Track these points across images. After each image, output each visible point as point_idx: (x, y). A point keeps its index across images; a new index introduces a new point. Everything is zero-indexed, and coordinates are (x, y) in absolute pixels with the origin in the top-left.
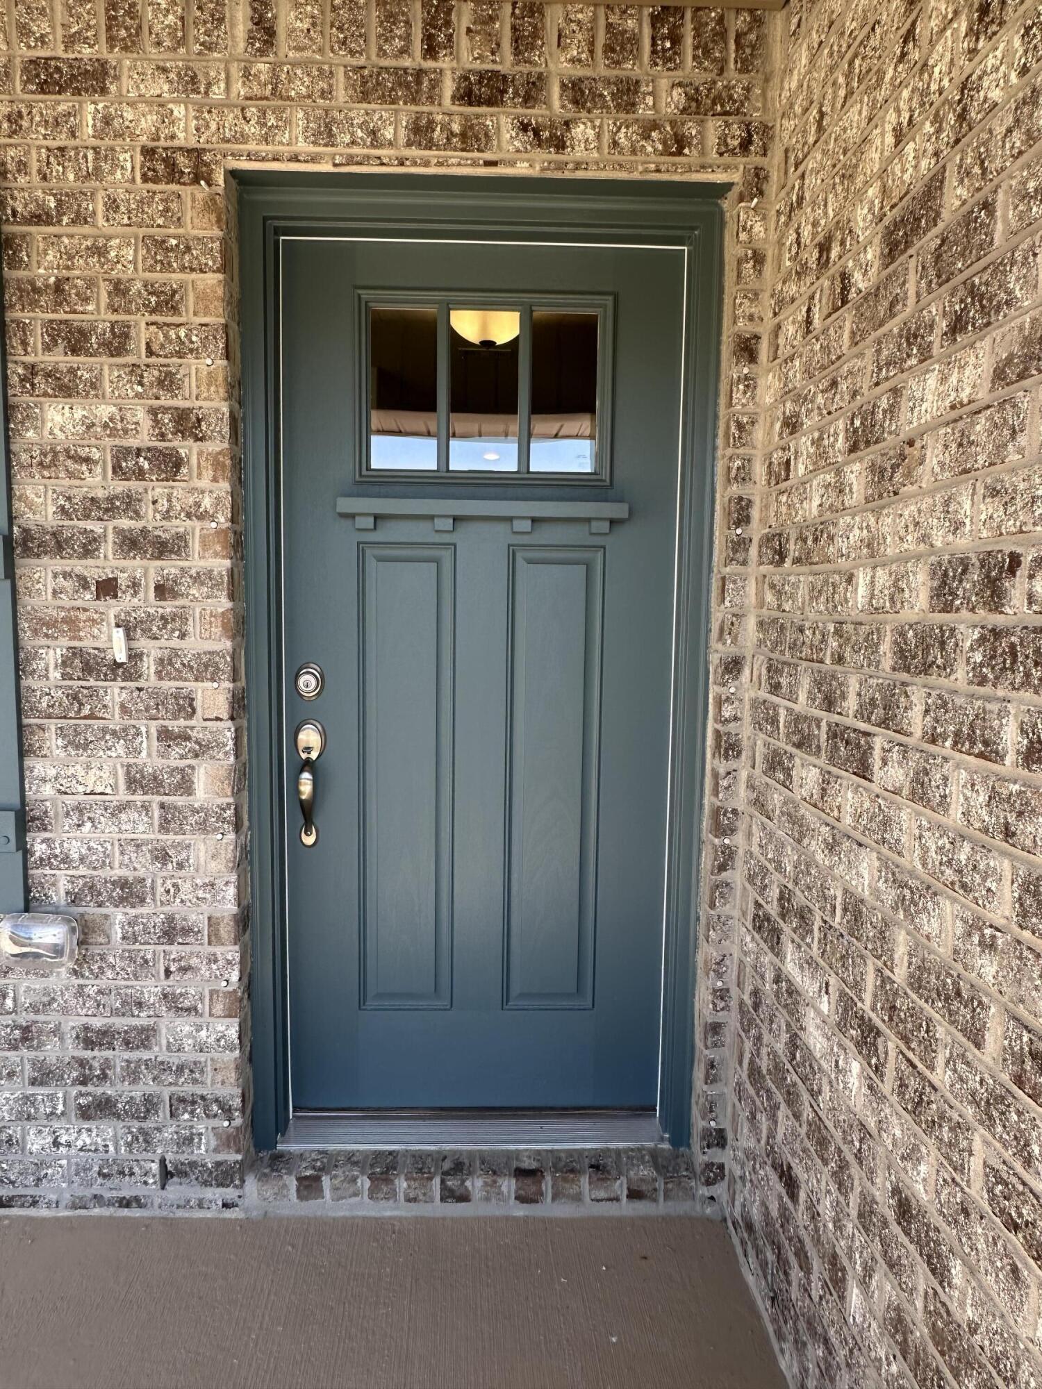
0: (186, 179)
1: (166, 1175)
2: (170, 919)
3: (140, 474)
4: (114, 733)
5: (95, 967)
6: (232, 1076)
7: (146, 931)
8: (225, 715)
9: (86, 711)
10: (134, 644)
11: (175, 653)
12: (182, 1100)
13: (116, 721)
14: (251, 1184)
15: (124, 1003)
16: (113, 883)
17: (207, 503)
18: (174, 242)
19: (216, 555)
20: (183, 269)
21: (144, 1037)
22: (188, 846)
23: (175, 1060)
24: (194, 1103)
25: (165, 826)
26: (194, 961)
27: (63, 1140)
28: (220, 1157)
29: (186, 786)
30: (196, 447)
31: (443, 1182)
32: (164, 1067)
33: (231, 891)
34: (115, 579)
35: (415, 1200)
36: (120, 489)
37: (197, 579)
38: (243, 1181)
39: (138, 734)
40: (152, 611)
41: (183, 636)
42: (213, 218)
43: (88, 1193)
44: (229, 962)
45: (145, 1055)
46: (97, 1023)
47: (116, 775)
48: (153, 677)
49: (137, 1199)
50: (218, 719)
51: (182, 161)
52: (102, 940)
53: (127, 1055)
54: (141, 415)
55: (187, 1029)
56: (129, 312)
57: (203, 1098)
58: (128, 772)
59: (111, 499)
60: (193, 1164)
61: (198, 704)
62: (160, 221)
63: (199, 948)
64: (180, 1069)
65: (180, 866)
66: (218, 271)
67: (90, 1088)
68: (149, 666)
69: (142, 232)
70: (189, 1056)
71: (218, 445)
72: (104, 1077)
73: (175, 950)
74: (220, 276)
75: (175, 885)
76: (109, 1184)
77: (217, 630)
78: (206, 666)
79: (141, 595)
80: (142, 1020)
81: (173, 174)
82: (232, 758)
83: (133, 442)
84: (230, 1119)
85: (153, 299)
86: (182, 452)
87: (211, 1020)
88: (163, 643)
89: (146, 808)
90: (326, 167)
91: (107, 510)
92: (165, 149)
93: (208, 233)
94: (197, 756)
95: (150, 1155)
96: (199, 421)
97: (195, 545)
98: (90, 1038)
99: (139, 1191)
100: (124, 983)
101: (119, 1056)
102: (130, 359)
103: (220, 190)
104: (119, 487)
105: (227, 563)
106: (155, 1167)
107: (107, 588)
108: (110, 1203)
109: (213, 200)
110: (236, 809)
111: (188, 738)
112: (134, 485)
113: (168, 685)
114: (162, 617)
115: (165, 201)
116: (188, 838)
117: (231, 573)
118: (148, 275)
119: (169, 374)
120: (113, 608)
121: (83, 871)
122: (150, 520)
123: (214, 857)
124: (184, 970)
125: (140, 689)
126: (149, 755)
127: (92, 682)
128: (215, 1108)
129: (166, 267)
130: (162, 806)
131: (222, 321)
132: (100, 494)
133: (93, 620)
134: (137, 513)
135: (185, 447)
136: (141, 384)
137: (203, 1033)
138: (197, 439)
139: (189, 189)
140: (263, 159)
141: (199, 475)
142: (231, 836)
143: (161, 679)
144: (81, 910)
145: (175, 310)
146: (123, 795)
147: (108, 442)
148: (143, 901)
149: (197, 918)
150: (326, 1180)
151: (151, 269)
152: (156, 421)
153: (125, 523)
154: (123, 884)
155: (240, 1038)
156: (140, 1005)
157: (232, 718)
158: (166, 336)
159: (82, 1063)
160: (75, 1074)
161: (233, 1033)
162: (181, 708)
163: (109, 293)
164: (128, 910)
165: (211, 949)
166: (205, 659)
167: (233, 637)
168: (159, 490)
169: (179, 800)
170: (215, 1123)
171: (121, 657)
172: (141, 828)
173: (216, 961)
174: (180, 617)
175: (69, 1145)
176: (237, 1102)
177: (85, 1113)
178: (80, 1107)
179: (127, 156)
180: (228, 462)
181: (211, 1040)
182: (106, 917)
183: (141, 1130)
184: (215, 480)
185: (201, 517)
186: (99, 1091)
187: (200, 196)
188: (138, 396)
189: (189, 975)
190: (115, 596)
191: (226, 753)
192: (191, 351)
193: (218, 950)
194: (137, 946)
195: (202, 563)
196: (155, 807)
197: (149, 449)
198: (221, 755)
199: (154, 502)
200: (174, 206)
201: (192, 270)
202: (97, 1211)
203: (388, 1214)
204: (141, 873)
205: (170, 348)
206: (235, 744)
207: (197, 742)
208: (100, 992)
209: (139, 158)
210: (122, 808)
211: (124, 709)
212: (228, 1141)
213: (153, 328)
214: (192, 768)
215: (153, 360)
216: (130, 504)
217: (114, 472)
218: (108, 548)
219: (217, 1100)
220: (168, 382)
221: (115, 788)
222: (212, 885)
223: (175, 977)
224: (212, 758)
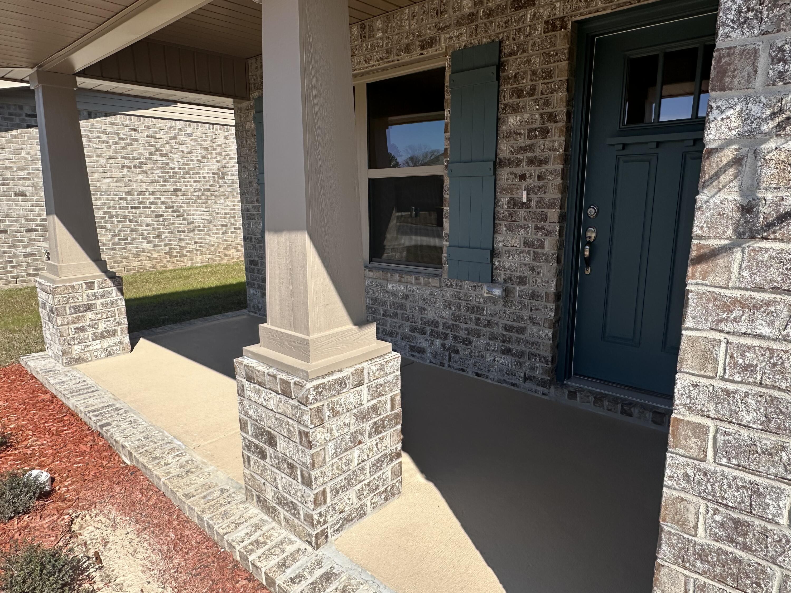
0: (558, 29)
1: (525, 379)
2: (533, 291)
3: (536, 137)
4: (521, 227)
5: (510, 304)
6: (549, 350)
7: (526, 294)
8: (557, 221)
9: (513, 219)
10: (530, 196)
11: (542, 199)
12: (532, 354)
13: (522, 223)
14: (552, 389)
15: (517, 318)
16: (517, 277)
17: (556, 145)
18: (552, 53)
19: (558, 163)
20: (555, 62)
21: (522, 330)
22: (541, 267)
23: (531, 340)
24: (536, 356)
25: (534, 260)
26: (540, 307)
27: (497, 359)
28: (543, 377)
29: (542, 246)
30: (554, 125)
31: (622, 406)
32: (528, 342)
33: (554, 284)
34: (525, 174)
35: (610, 410)
36: (529, 143)
37: (551, 173)
38: (550, 387)
39: (529, 227)
40: (535, 184)
41: (545, 193)
42: (566, 41)
43: (502, 378)
44: (551, 309)
45: (523, 337)
46: (509, 323)
47: (520, 241)
48: (534, 207)
49: (516, 384)
50: (554, 222)
51: (558, 23)
52: (512, 296)
53: (517, 335)
54: (537, 116)
55: (536, 330)
56: (536, 80)
57: (539, 355)
58: (524, 240)
59: (526, 147)
60: (534, 377)
61: (548, 217)
62: (548, 46)
63: (542, 303)
64: (533, 343)
65: (538, 273)
66: (566, 60)
67: (505, 344)
68: (533, 204)
69: (542, 51)
70: (536, 339)
71: (562, 124)
72: (509, 341)
73: (534, 302)
74: (567, 62)
75: (536, 280)
76: (508, 377)
77: (556, 191)
78: (552, 204)
79: (533, 179)
80: (522, 325)
81: (554, 28)
82: (558, 237)
83: (534, 126)
84: (547, 364)
85: (544, 75)
86: (550, 128)
87: (544, 328)
88: (538, 195)
89: (529, 252)
90: (609, 11)
91: (524, 150)
92: (552, 20)
93: (563, 47)
94: (546, 235)
95: (521, 370)
96: (556, 116)
97: (551, 160)
98: (507, 328)
99: (517, 382)
100: (517, 311)
101: (515, 335)
102: (535, 97)
103: (569, 30)
104: (529, 142)
105: (562, 166)
106: (522, 375)
107: (523, 177)
108: (508, 383)
109: (567, 34)
110: (558, 255)
111: (544, 229)
112: (533, 141)
113: (539, 210)
114: (539, 187)
115: (551, 38)
116: (541, 264)
117: (563, 170)
118: (544, 66)
119: (547, 100)
120: (524, 184)
121: (508, 272)
122: (538, 152)
123: (549, 271)
124: (536, 309)
125: (530, 212)
126: (531, 234)
127: (516, 209)
128: (543, 359)
129: (549, 62)
130: (534, 252)
131: (567, 78)
132: (523, 145)
133: (518, 188)
134: (533, 150)
135: (551, 126)
136: (538, 105)
137: (541, 332)
138: (555, 122)
139: (559, 32)
140: (586, 14)
141: (555, 135)
142: (555, 265)
143: (537, 208)
144: (506, 285)
145: (551, 77)
146: (522, 248)
147: (527, 127)
148: (525, 284)
149: (542, 292)
150: (578, 395)
151: (544, 64)
152: (542, 118)
153: (530, 154)
154: (520, 277)
155: (553, 336)
156: (522, 319)
157: (559, 222)
158: (548, 87)
159: (504, 335)
160: (501, 339)
161: (550, 334)
162: (542, 218)
163: (531, 75)
164: (521, 287)
165: (546, 304)
166: (551, 201)
167: (562, 193)
168: (541, 142)
169: (539, 251)
170: (542, 364)
171: (525, 200)
172: (527, 259)
173: (547, 308)
174: (545, 186)
175: (498, 361)
176: (550, 359)
177: (503, 352)
178: (502, 350)
179: (540, 26)
180: (565, 130)
181: (543, 335)
182: (514, 288)
183: (519, 361)
184: (560, 136)
185: (554, 150)
186: (508, 346)
187: (562, 34)
188: (537, 109)
189: (538, 312)
190: (525, 180)
191: (556, 235)
192: (555, 91)
193: (548, 304)
194: (523, 299)
195: (553, 167)
196: (532, 252)
197: (539, 128)
198: (554, 235)
199: (539, 146)
200: (553, 40)
201: (558, 61)
202: (504, 385)
203: (601, 413)
204: (526, 274)
205: (548, 91)
206: (560, 232)
207: (547, 230)
208: (510, 313)
209: (543, 25)
210: (522, 252)
211: (525, 218)
212: (546, 372)
213: (543, 85)
214: (544, 239)
215: (543, 96)
216: (531, 148)
217: (528, 137)
218: (524, 164)
219: (543, 357)
220: (547, 103)
221: (520, 245)
222: (548, 281)
223: (534, 311)
224: (551, 236)
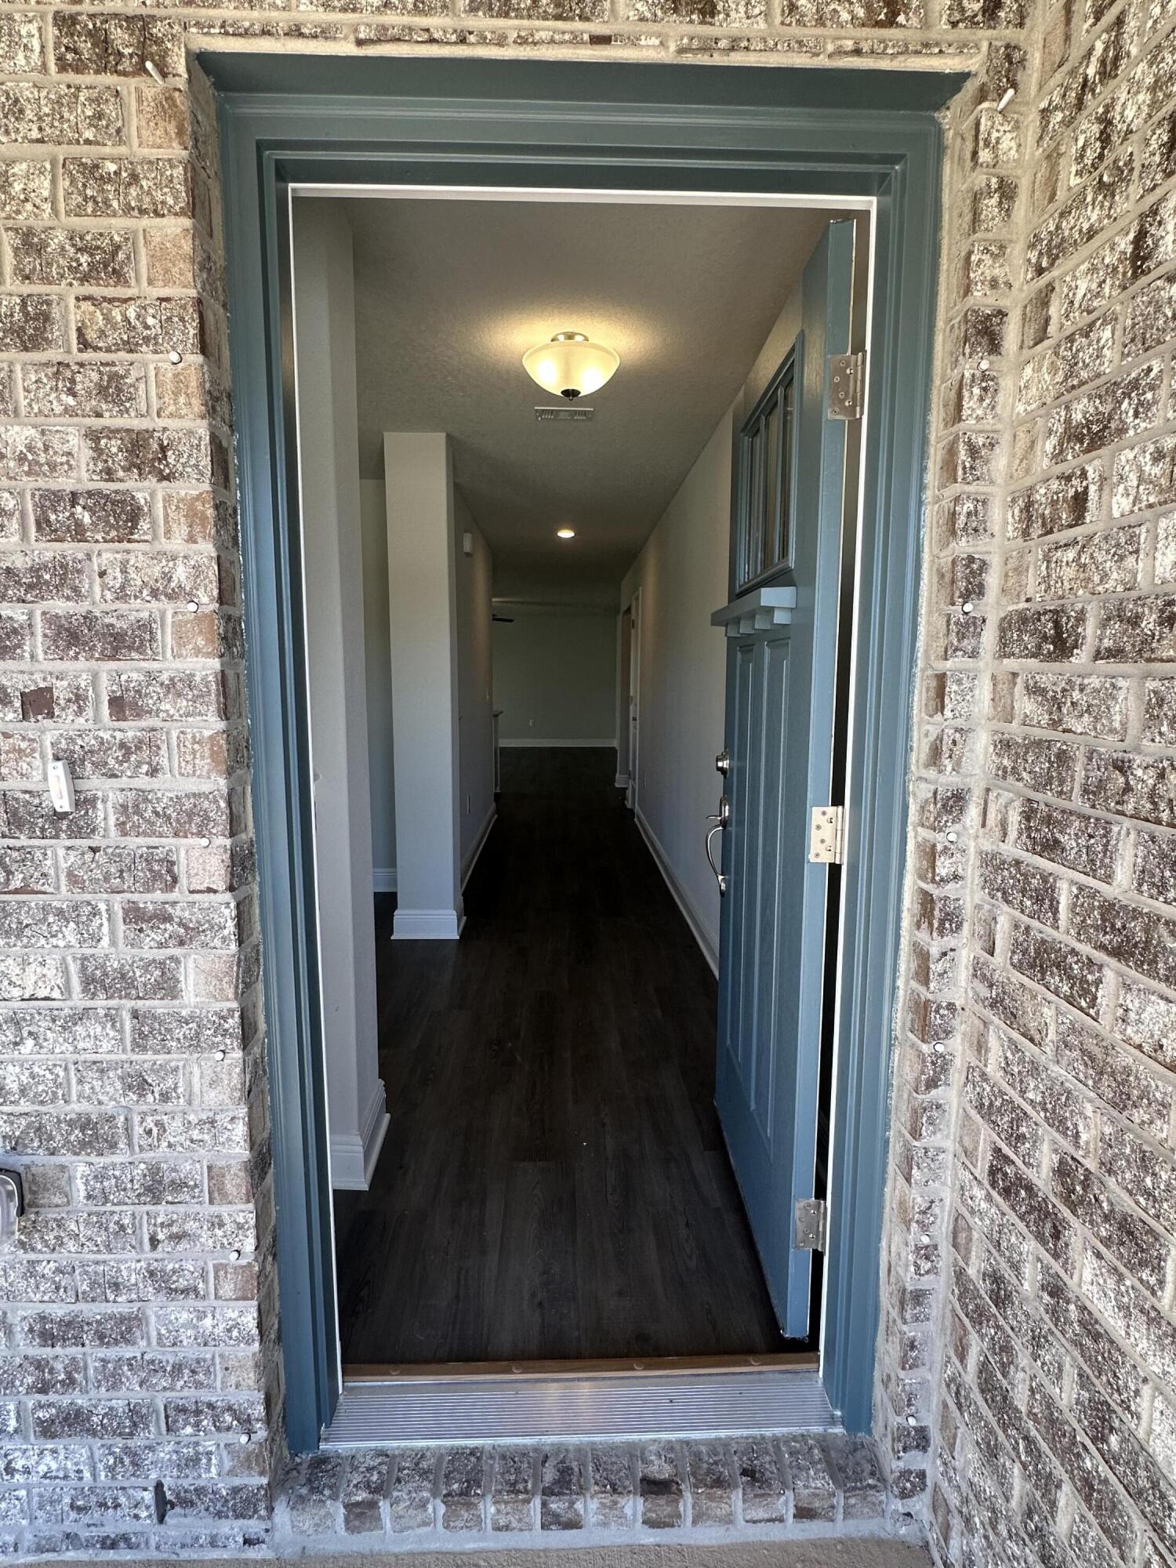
0: (126, 65)
1: (163, 1506)
2: (154, 1170)
3: (79, 533)
4: (60, 913)
5: (50, 1237)
6: (250, 1377)
7: (120, 1187)
8: (221, 886)
9: (17, 882)
10: (83, 785)
11: (143, 796)
12: (182, 1410)
13: (64, 896)
14: (282, 1514)
15: (93, 1284)
16: (71, 1123)
17: (181, 574)
18: (112, 167)
19: (198, 652)
20: (128, 210)
21: (126, 1328)
22: (176, 1069)
23: (169, 1358)
24: (198, 1412)
25: (139, 1045)
26: (191, 1226)
27: (19, 1465)
28: (237, 1482)
29: (168, 987)
30: (162, 489)
31: (544, 1504)
32: (155, 1367)
33: (240, 1130)
34: (49, 690)
35: (507, 1528)
36: (49, 555)
37: (170, 687)
38: (271, 1509)
39: (95, 913)
40: (106, 736)
41: (154, 772)
42: (172, 129)
43: (57, 1531)
44: (240, 1226)
45: (127, 1352)
46: (58, 1311)
47: (66, 972)
48: (113, 831)
49: (125, 1538)
50: (210, 890)
51: (119, 36)
52: (56, 1200)
53: (102, 1352)
54: (76, 442)
55: (185, 1316)
56: (47, 280)
57: (211, 1406)
58: (84, 968)
59: (35, 570)
60: (200, 1491)
61: (181, 870)
62: (89, 134)
63: (198, 1208)
64: (178, 1369)
65: (165, 1097)
66: (182, 213)
67: (52, 1397)
68: (106, 816)
69: (62, 152)
70: (189, 1351)
71: (195, 486)
72: (70, 1382)
73: (162, 1212)
74: (187, 222)
75: (159, 1124)
76: (86, 1519)
77: (204, 763)
78: (190, 815)
79: (89, 712)
80: (121, 1306)
81: (106, 57)
82: (233, 947)
83: (65, 483)
84: (249, 1433)
85: (84, 259)
86: (141, 497)
87: (216, 1303)
88: (124, 782)
89: (111, 1017)
90: (346, 48)
91: (30, 587)
92: (92, 16)
93: (162, 153)
94: (182, 943)
95: (141, 1482)
96: (163, 449)
97: (167, 638)
98: (47, 1333)
99: (127, 1526)
100: (92, 1257)
101: (93, 1354)
102: (53, 354)
103: (181, 82)
104: (48, 551)
105: (215, 664)
106: (149, 1497)
107: (37, 703)
108: (89, 1544)
109: (169, 98)
110: (242, 1017)
111: (168, 919)
112: (71, 549)
113: (137, 843)
114: (122, 745)
115: (96, 101)
116: (176, 1059)
117: (223, 679)
118: (77, 223)
119: (114, 377)
120: (48, 732)
121: (25, 1106)
122: (97, 601)
123: (212, 1084)
124: (177, 1238)
125: (94, 850)
126: (113, 943)
127: (23, 841)
128: (228, 1418)
129: (102, 208)
130: (135, 1015)
131: (193, 293)
132: (19, 562)
133: (20, 751)
134: (76, 590)
135: (142, 489)
136: (72, 392)
137: (208, 1322)
138: (163, 478)
139: (133, 82)
140: (246, 34)
141: (168, 533)
142: (238, 1054)
143: (125, 834)
144: (26, 1160)
145: (119, 276)
146: (78, 1000)
147: (28, 483)
148: (113, 1146)
149: (193, 1168)
150: (384, 1506)
151: (79, 211)
152: (98, 450)
153: (60, 606)
154: (84, 1123)
155: (260, 1326)
156: (116, 1286)
157: (231, 888)
158: (107, 318)
159: (39, 1365)
160: (30, 1380)
161: (250, 1321)
162: (156, 876)
163: (16, 250)
164: (93, 1158)
165: (215, 1209)
166: (188, 806)
167: (230, 772)
168: (107, 555)
169: (159, 1006)
170: (229, 1437)
171: (63, 804)
172: (106, 1046)
173: (221, 1225)
174: (148, 744)
175: (27, 1471)
176: (259, 1410)
177: (47, 1430)
178: (40, 1422)
179: (33, 28)
180: (210, 512)
181: (219, 1331)
182: (63, 1168)
183: (126, 1450)
184: (191, 539)
185: (172, 597)
186: (66, 1400)
187: (149, 93)
188: (68, 411)
189: (184, 1245)
190: (51, 715)
191: (224, 939)
192: (147, 339)
193: (224, 1210)
194: (109, 1207)
195: (178, 664)
196: (126, 1016)
197: (90, 494)
198: (217, 942)
199: (102, 574)
200: (110, 109)
201: (143, 212)
202: (71, 1555)
203: (471, 1546)
204: (110, 1107)
205: (112, 337)
206: (239, 926)
207: (181, 924)
208: (59, 1271)
209: (51, 32)
210: (81, 1016)
211: (73, 878)
212: (247, 1461)
213: (86, 306)
214: (175, 960)
215: (88, 356)
216: (63, 577)
217: (39, 528)
218: (37, 642)
219: (230, 1409)
220: (113, 389)
221: (67, 990)
222: (212, 1122)
223: (165, 1247)
224: (205, 945)
